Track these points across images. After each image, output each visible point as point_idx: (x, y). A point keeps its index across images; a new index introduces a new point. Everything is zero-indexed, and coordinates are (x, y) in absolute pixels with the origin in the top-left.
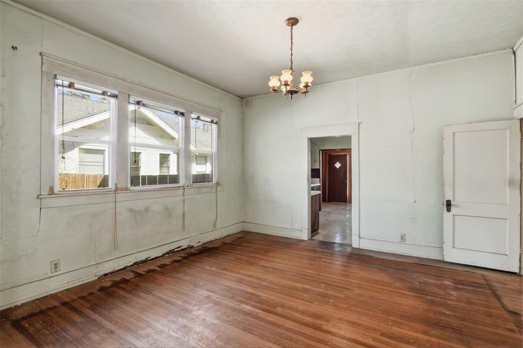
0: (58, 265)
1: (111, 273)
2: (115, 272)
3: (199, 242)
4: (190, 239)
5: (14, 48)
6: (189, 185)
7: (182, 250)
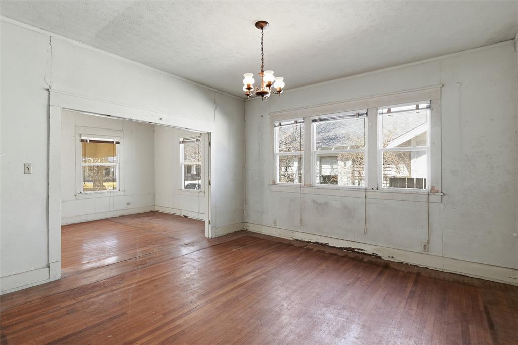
3: (392, 257)
4: (376, 247)
5: (262, 116)
6: (375, 188)
7: (364, 254)
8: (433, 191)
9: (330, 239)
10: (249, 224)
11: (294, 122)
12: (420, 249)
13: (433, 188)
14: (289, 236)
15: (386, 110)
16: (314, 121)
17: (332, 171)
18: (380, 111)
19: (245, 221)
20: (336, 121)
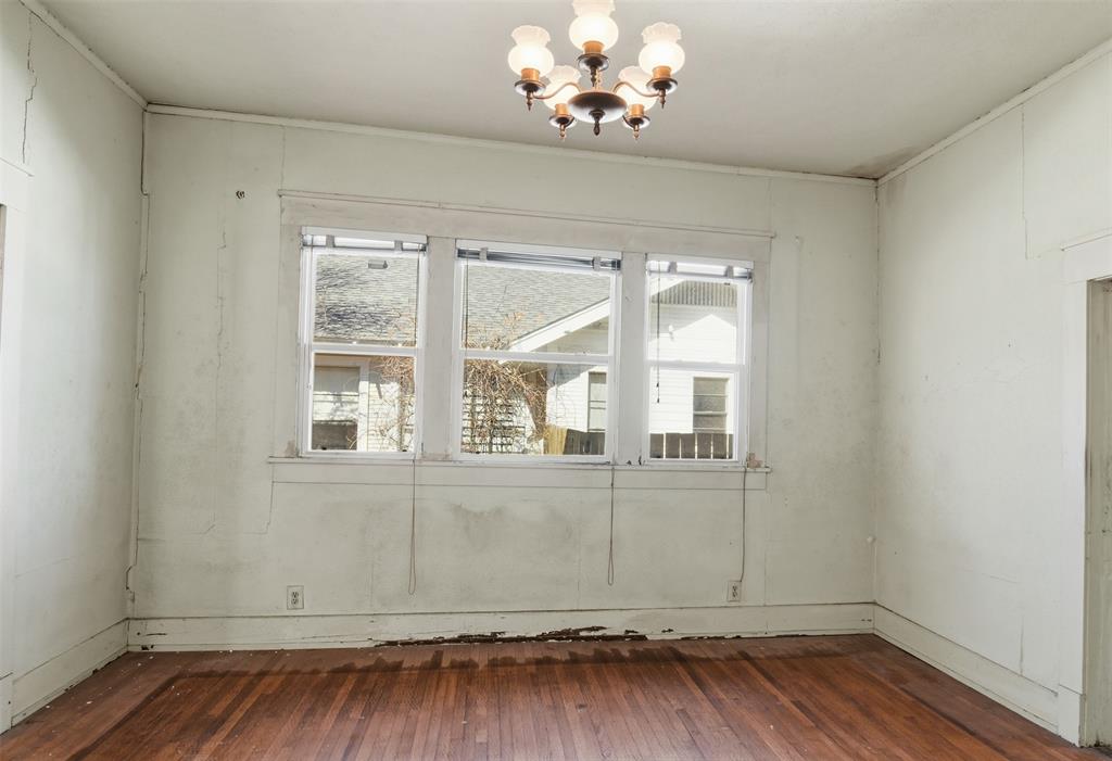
0: (300, 598)
1: (404, 644)
2: (412, 644)
3: (670, 630)
4: (633, 614)
5: (240, 194)
6: (635, 462)
7: (605, 638)
8: (752, 462)
9: (508, 616)
10: (153, 626)
11: (391, 244)
12: (723, 597)
13: (750, 457)
14: (357, 635)
15: (665, 265)
16: (461, 254)
17: (336, 410)
18: (653, 264)
19: (129, 613)
20: (538, 269)
